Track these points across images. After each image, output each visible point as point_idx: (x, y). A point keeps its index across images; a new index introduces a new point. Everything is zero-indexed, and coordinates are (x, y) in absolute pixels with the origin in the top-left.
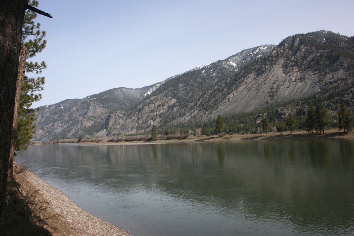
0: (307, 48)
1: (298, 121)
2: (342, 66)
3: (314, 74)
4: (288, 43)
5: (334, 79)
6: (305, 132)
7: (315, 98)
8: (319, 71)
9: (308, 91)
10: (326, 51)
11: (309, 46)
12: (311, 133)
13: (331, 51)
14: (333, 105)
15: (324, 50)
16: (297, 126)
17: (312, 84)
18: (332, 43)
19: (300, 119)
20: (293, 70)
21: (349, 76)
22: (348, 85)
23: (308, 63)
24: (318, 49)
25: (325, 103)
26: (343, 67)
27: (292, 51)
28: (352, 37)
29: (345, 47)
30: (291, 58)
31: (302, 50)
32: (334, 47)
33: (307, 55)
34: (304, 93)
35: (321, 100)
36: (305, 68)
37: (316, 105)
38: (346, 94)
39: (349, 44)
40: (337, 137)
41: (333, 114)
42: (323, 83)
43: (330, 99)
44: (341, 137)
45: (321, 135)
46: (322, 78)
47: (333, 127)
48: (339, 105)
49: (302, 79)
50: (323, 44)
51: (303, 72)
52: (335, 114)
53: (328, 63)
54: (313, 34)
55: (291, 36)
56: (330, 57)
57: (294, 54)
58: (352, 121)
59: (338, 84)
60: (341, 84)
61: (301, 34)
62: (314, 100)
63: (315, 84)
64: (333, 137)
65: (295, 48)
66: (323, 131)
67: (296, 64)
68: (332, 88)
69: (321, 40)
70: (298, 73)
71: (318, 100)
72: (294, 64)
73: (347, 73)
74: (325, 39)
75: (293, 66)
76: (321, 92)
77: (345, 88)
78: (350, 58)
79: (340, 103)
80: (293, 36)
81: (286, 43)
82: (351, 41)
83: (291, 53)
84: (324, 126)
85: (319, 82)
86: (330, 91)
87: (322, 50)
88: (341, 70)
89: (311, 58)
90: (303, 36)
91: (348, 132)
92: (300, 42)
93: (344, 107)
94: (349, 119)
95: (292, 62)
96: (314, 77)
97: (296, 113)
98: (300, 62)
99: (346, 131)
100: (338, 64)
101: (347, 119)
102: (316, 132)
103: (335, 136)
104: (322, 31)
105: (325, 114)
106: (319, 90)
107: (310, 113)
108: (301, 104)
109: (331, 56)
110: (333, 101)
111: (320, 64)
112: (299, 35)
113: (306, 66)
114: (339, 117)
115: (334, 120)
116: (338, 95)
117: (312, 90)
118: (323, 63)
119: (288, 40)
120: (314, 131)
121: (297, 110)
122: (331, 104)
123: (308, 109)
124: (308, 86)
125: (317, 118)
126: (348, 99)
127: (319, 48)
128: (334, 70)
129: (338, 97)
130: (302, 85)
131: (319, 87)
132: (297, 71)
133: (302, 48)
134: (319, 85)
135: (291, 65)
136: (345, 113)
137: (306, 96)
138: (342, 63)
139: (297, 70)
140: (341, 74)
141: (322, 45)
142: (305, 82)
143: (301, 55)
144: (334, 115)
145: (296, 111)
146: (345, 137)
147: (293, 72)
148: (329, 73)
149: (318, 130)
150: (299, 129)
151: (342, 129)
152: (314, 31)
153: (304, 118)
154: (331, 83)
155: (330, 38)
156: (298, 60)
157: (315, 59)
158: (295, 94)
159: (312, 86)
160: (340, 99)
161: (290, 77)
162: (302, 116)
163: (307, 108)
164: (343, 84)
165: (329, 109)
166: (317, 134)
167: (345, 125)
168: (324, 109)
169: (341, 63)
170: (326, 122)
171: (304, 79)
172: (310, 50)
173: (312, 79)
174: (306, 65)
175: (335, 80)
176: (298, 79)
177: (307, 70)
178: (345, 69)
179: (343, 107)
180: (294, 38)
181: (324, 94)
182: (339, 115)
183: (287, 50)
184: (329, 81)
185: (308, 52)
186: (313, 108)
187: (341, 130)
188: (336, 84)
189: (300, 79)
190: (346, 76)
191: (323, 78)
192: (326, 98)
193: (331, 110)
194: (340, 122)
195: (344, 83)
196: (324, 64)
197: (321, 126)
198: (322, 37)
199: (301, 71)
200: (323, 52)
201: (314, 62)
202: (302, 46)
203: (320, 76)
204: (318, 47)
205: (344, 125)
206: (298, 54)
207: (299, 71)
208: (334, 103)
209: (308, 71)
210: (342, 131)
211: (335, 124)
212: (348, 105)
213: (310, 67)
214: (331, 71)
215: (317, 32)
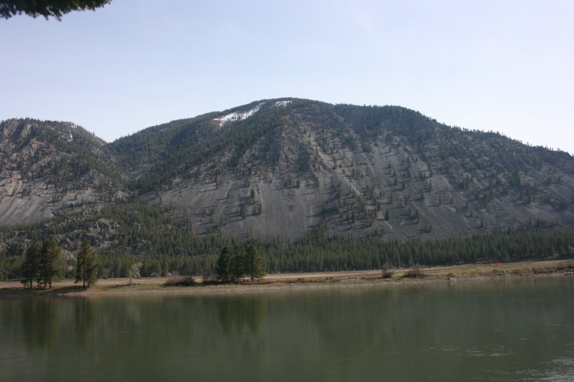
0: (41, 145)
1: (8, 265)
2: (92, 183)
3: (46, 189)
4: (10, 128)
5: (77, 201)
6: (18, 285)
7: (43, 227)
8: (56, 184)
9: (33, 215)
10: (71, 155)
11: (46, 142)
12: (29, 287)
13: (78, 158)
14: (71, 242)
15: (68, 153)
16: (4, 273)
17: (41, 203)
18: (82, 144)
19: (13, 261)
20: (11, 176)
21: (100, 200)
22: (96, 212)
23: (39, 169)
24: (59, 149)
25: (58, 237)
26: (92, 185)
27: (16, 143)
28: (110, 144)
29: (99, 155)
30: (11, 155)
31: (33, 145)
32: (84, 152)
33: (40, 156)
34: (26, 218)
35: (52, 233)
36: (33, 175)
37: (43, 239)
38: (91, 226)
39: (106, 153)
40: (71, 294)
41: (68, 257)
42: (59, 205)
43: (68, 232)
44: (78, 294)
45: (46, 291)
46: (59, 196)
47: (67, 277)
48: (80, 243)
49: (25, 193)
50: (68, 143)
51: (28, 182)
52: (72, 256)
53: (71, 174)
54: (55, 124)
55: (18, 119)
56: (76, 166)
57: (19, 149)
58: (96, 269)
59: (81, 209)
60: (87, 211)
61: (35, 120)
62: (41, 231)
63: (47, 205)
64: (66, 294)
65: (20, 140)
66: (50, 283)
67: (19, 167)
68: (72, 215)
69: (66, 136)
70: (20, 182)
71: (47, 232)
72: (15, 165)
73: (97, 194)
74: (72, 137)
75: (13, 169)
76: (54, 220)
77: (92, 218)
78: (103, 174)
79: (82, 239)
80: (21, 120)
81: (7, 127)
82: (109, 148)
83: (13, 147)
84: (53, 275)
85: (53, 202)
86: (68, 219)
87: (65, 152)
88: (89, 188)
89: (45, 162)
90: (38, 124)
91: (88, 287)
92: (31, 133)
93: (87, 247)
94: (92, 266)
95: (12, 161)
96: (46, 193)
97: (6, 251)
98: (26, 165)
99: (86, 284)
100: (86, 179)
101: (90, 265)
102: (38, 286)
103: (69, 292)
104: (70, 123)
105: (56, 255)
106: (52, 215)
107: (31, 252)
108: (17, 237)
109: (77, 164)
110: (72, 236)
111: (59, 175)
112: (32, 120)
113: (35, 174)
114: (78, 262)
115: (69, 266)
116: (81, 226)
117: (39, 213)
118: (64, 173)
119: (10, 124)
120: (35, 284)
121: (8, 245)
122: (68, 240)
123: (28, 246)
124: (34, 207)
125: (42, 261)
126: (94, 234)
127: (61, 148)
128: (79, 186)
129: (80, 230)
130: (23, 203)
131: (52, 210)
132: (18, 179)
133: (33, 143)
134: (53, 208)
135: (8, 167)
136: (87, 256)
137: (28, 222)
138: (92, 179)
139: (19, 177)
140: (88, 194)
141: (65, 146)
142: (30, 199)
143: (30, 153)
144: (70, 257)
145: (7, 248)
146: (84, 294)
147: (10, 179)
148: (70, 190)
149: (41, 281)
150: (7, 279)
151: (81, 280)
152: (57, 121)
153: (20, 261)
154: (72, 206)
155: (80, 138)
156: (24, 160)
157: (52, 164)
158: (8, 217)
159: (41, 208)
160: (81, 234)
161: (4, 188)
162: (16, 257)
163: (26, 243)
164: (89, 210)
165: (64, 247)
166: (40, 288)
167: (85, 274)
168: (56, 248)
169: (90, 178)
170: (56, 269)
171: (29, 194)
172: (46, 148)
173: (43, 195)
174: (35, 172)
175: (78, 203)
176: (19, 193)
177: (36, 180)
178: (95, 189)
179: (85, 246)
180: (22, 123)
181: (59, 222)
182: (78, 259)
183: (7, 140)
184: (70, 203)
185: (43, 151)
186: (38, 245)
187: (79, 282)
188: (80, 210)
189: (21, 193)
190: (95, 199)
191: (60, 198)
192: (60, 230)
193: (66, 249)
194: (78, 270)
195: (90, 209)
196: (65, 175)
197: (48, 274)
198: (68, 132)
199: (26, 180)
200: (66, 155)
201: (50, 170)
202: (34, 140)
203: (56, 193)
204: (60, 146)
205: (84, 275)
206: (25, 151)
207: (21, 179)
208: (72, 239)
209: (38, 181)
210: (81, 283)
211: (71, 273)
212: (92, 244)
213: (42, 176)
214: (73, 188)
215: (62, 123)
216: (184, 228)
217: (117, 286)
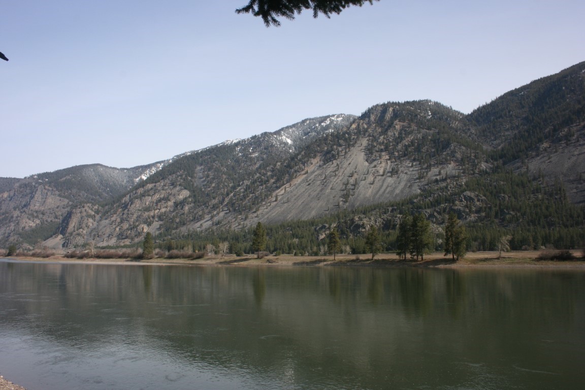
0: (403, 125)
1: (385, 238)
2: (454, 156)
3: (412, 166)
4: (375, 114)
5: (441, 176)
6: (394, 256)
7: (412, 203)
8: (420, 162)
9: (402, 191)
10: (431, 132)
11: (407, 122)
12: (404, 259)
13: (438, 133)
14: (438, 216)
15: (428, 129)
16: (382, 245)
17: (409, 181)
18: (440, 119)
19: (389, 235)
20: (380, 157)
21: (463, 173)
22: (461, 186)
23: (403, 148)
24: (420, 127)
25: (426, 212)
26: (454, 159)
27: (382, 127)
28: (468, 115)
29: (459, 128)
30: (379, 138)
31: (396, 126)
32: (444, 127)
33: (404, 135)
34: (397, 195)
35: (420, 208)
36: (399, 155)
37: (412, 214)
38: (457, 199)
39: (465, 125)
40: (441, 266)
41: (437, 230)
42: (424, 181)
43: (435, 206)
44: (448, 266)
45: (418, 263)
46: (424, 173)
47: (437, 250)
48: (447, 216)
49: (394, 172)
50: (428, 120)
51: (396, 161)
52: (440, 229)
53: (433, 150)
54: (414, 103)
55: (381, 104)
56: (437, 141)
57: (384, 132)
58: (465, 242)
59: (446, 184)
60: (452, 185)
61: (396, 103)
62: (411, 206)
63: (414, 181)
64: (436, 266)
65: (385, 123)
66: (422, 255)
67: (386, 149)
68: (437, 189)
69: (425, 114)
70: (389, 162)
71: (416, 207)
72: (383, 147)
73: (461, 168)
74: (430, 114)
75: (382, 151)
76: (421, 195)
77: (457, 191)
78: (464, 146)
79: (449, 213)
80: (384, 105)
81: (373, 113)
82: (467, 120)
83: (380, 130)
84: (424, 247)
85: (419, 178)
86: (434, 194)
87: (426, 129)
88: (452, 162)
89: (408, 141)
90: (399, 106)
91: (457, 259)
92: (394, 115)
93: (454, 220)
94: (460, 239)
95: (380, 144)
96: (413, 171)
97: (382, 226)
98: (392, 145)
99: (455, 257)
100: (448, 154)
101: (458, 238)
102: (411, 257)
103: (439, 264)
104: (427, 100)
105: (426, 229)
106: (419, 191)
107: (403, 227)
108: (391, 212)
109: (439, 139)
110: (439, 210)
111: (422, 152)
112: (393, 103)
113: (401, 153)
114: (447, 235)
115: (438, 239)
116: (447, 200)
117: (407, 190)
118: (426, 149)
119: (375, 110)
120: (408, 256)
121: (384, 220)
122: (435, 214)
123: (400, 221)
124: (403, 184)
125: (413, 235)
126: (460, 208)
127: (422, 126)
128: (442, 161)
129: (446, 204)
130: (393, 182)
131: (419, 186)
132: (387, 160)
133: (396, 125)
134: (419, 184)
135: (378, 150)
136: (454, 229)
137: (398, 199)
138: (453, 152)
139: (387, 157)
140: (451, 168)
141: (425, 123)
142: (398, 177)
143: (394, 134)
144: (439, 231)
145: (383, 223)
146: (454, 266)
147: (380, 160)
148: (434, 165)
149: (414, 254)
150: (385, 251)
151: (450, 253)
152: (415, 100)
153: (394, 234)
154: (437, 181)
155: (439, 113)
156: (390, 142)
157: (415, 142)
158: (381, 195)
159: (409, 184)
160: (448, 207)
161: (376, 168)
162: (390, 231)
163: (398, 218)
164: (453, 184)
165: (432, 221)
166: (413, 260)
167: (454, 247)
168: (425, 222)
169: (452, 152)
170: (426, 242)
171: (397, 172)
172: (408, 127)
173: (409, 173)
174: (401, 151)
175: (442, 177)
176: (388, 172)
177: (402, 159)
178: (457, 162)
179: (452, 219)
180: (385, 107)
181: (426, 197)
182: (446, 232)
183: (374, 125)
184: (435, 178)
185: (405, 131)
186: (408, 219)
187: (449, 255)
188: (444, 184)
189: (391, 172)
190: (459, 172)
191: (425, 174)
192: (428, 205)
193: (434, 223)
194: (447, 244)
195: (455, 183)
196: (427, 151)
197: (419, 248)
198: (426, 110)
199: (394, 160)
200: (426, 132)
201: (413, 148)
202: (397, 122)
203: (420, 170)
204: (421, 124)
205: (452, 248)
206: (390, 133)
207: (389, 159)
208: (439, 213)
209: (404, 160)
210: (450, 256)
211: (440, 246)
212: (459, 218)
213: (407, 155)
214: (437, 164)
215: (420, 102)
216: (556, 197)
217: (486, 260)
